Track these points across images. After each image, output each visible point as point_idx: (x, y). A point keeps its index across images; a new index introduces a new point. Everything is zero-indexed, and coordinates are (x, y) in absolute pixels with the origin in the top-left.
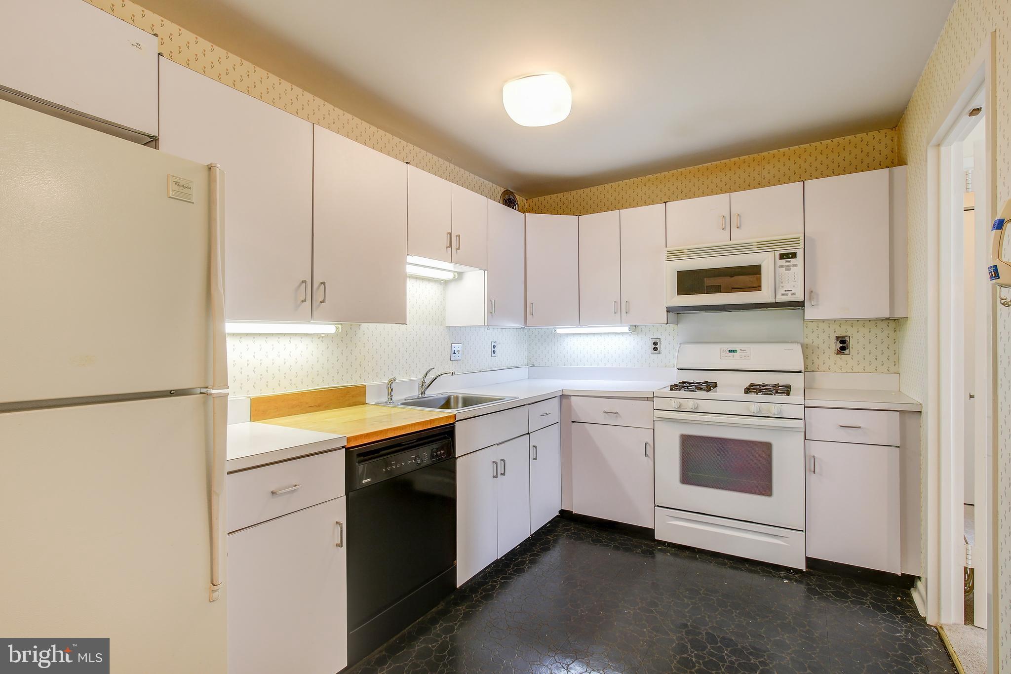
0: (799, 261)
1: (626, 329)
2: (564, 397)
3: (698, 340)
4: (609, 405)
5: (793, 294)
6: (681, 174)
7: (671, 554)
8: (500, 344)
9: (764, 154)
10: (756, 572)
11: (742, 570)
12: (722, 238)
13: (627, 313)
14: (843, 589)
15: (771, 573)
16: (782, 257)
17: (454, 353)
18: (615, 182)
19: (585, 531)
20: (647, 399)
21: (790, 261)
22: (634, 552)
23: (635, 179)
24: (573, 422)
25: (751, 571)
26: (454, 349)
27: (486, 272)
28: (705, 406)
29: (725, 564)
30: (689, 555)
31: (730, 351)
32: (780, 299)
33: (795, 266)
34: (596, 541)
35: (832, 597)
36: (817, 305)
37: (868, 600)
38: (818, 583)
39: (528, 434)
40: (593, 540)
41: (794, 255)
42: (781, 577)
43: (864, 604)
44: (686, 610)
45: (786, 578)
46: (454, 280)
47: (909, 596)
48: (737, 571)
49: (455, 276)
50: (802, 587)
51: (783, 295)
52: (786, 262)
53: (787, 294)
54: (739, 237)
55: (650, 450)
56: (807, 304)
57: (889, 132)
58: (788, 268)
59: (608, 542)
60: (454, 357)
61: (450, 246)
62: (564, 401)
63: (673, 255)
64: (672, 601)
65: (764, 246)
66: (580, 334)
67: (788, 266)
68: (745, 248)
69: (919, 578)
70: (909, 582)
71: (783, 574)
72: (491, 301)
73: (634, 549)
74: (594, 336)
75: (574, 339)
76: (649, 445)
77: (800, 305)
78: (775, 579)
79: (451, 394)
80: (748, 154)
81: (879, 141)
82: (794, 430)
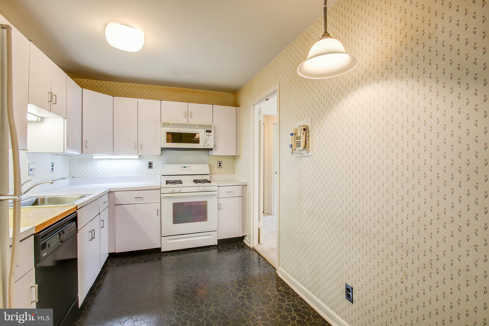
0: (212, 134)
1: (137, 157)
2: (110, 192)
3: (170, 162)
4: (137, 194)
5: (210, 146)
6: (163, 89)
7: (170, 255)
8: (55, 164)
9: (196, 90)
10: (203, 251)
11: (198, 252)
12: (184, 121)
13: (141, 149)
14: (228, 246)
15: (207, 249)
16: (207, 131)
17: (31, 170)
18: (129, 83)
19: (124, 260)
20: (157, 189)
21: (209, 133)
22: (155, 260)
23: (140, 85)
24: (116, 205)
25: (201, 251)
26: (31, 167)
27: (65, 120)
28: (183, 190)
29: (192, 252)
30: (177, 253)
31: (184, 167)
32: (206, 147)
33: (211, 135)
34: (133, 262)
35: (227, 250)
36: (217, 150)
37: (236, 247)
38: (221, 247)
39: (99, 214)
40: (131, 262)
41: (210, 131)
42: (211, 249)
43: (235, 248)
44: (190, 272)
45: (212, 249)
46: (37, 122)
47: (243, 242)
48: (197, 253)
49: (38, 119)
50: (216, 250)
51: (207, 146)
52: (208, 133)
53: (208, 146)
54: (192, 121)
55: (160, 213)
56: (213, 150)
57: (233, 95)
58: (209, 136)
59: (139, 261)
60: (31, 173)
61: (51, 101)
62: (110, 195)
63: (165, 125)
64: (182, 271)
65: (201, 126)
66: (107, 159)
67: (209, 135)
68: (194, 126)
69: (246, 236)
70: (243, 237)
71: (211, 248)
72: (68, 138)
73: (154, 259)
74: (116, 160)
75: (103, 162)
76: (159, 210)
77: (211, 149)
78: (210, 251)
79: (38, 197)
80: (187, 88)
81: (230, 97)
82: (212, 195)
